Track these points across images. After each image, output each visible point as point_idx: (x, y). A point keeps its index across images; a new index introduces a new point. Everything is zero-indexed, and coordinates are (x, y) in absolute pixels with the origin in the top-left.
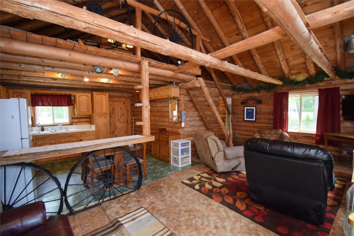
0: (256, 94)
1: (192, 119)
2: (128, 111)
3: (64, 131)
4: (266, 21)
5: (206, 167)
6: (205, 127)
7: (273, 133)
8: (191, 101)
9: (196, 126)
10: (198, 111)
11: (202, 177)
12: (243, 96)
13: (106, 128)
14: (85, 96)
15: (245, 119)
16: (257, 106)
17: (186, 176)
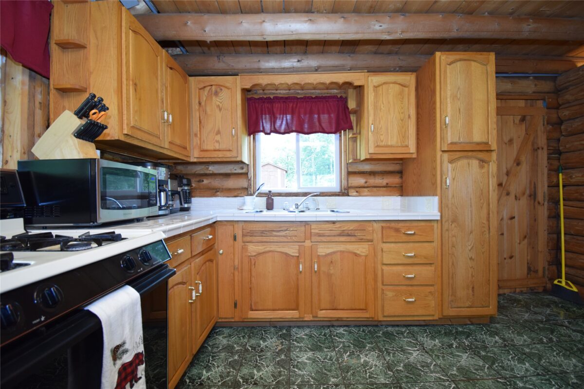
2: (535, 150)
3: (325, 214)
14: (397, 86)
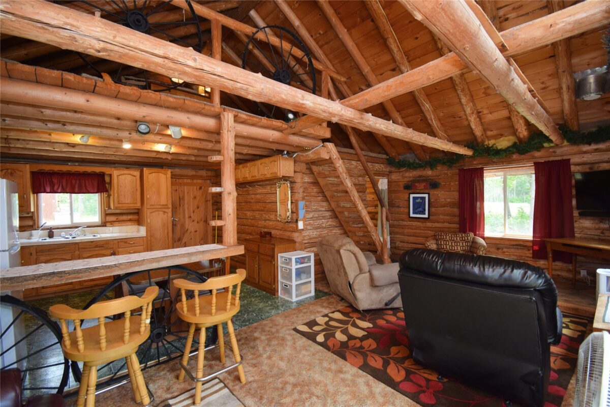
0: (429, 172)
1: (316, 216)
2: (207, 201)
3: (89, 237)
4: (440, 47)
5: (340, 300)
6: (341, 229)
7: (458, 238)
8: (316, 183)
9: (325, 228)
10: (327, 201)
11: (331, 319)
12: (407, 174)
13: (166, 231)
14: (130, 176)
15: (412, 215)
16: (431, 193)
17: (302, 318)
